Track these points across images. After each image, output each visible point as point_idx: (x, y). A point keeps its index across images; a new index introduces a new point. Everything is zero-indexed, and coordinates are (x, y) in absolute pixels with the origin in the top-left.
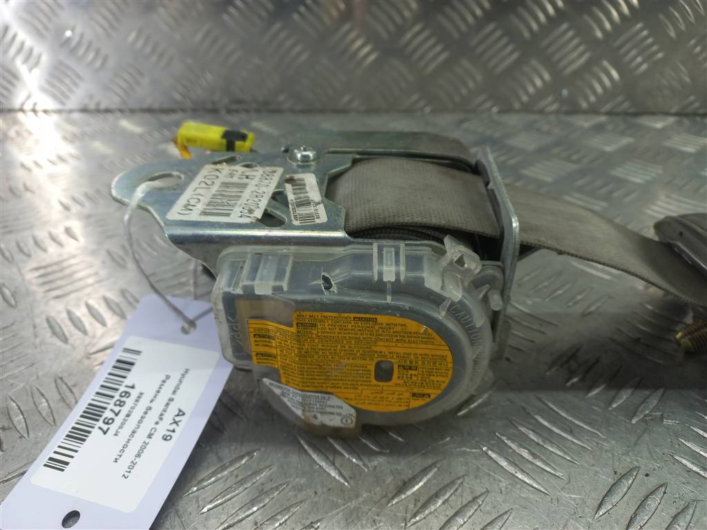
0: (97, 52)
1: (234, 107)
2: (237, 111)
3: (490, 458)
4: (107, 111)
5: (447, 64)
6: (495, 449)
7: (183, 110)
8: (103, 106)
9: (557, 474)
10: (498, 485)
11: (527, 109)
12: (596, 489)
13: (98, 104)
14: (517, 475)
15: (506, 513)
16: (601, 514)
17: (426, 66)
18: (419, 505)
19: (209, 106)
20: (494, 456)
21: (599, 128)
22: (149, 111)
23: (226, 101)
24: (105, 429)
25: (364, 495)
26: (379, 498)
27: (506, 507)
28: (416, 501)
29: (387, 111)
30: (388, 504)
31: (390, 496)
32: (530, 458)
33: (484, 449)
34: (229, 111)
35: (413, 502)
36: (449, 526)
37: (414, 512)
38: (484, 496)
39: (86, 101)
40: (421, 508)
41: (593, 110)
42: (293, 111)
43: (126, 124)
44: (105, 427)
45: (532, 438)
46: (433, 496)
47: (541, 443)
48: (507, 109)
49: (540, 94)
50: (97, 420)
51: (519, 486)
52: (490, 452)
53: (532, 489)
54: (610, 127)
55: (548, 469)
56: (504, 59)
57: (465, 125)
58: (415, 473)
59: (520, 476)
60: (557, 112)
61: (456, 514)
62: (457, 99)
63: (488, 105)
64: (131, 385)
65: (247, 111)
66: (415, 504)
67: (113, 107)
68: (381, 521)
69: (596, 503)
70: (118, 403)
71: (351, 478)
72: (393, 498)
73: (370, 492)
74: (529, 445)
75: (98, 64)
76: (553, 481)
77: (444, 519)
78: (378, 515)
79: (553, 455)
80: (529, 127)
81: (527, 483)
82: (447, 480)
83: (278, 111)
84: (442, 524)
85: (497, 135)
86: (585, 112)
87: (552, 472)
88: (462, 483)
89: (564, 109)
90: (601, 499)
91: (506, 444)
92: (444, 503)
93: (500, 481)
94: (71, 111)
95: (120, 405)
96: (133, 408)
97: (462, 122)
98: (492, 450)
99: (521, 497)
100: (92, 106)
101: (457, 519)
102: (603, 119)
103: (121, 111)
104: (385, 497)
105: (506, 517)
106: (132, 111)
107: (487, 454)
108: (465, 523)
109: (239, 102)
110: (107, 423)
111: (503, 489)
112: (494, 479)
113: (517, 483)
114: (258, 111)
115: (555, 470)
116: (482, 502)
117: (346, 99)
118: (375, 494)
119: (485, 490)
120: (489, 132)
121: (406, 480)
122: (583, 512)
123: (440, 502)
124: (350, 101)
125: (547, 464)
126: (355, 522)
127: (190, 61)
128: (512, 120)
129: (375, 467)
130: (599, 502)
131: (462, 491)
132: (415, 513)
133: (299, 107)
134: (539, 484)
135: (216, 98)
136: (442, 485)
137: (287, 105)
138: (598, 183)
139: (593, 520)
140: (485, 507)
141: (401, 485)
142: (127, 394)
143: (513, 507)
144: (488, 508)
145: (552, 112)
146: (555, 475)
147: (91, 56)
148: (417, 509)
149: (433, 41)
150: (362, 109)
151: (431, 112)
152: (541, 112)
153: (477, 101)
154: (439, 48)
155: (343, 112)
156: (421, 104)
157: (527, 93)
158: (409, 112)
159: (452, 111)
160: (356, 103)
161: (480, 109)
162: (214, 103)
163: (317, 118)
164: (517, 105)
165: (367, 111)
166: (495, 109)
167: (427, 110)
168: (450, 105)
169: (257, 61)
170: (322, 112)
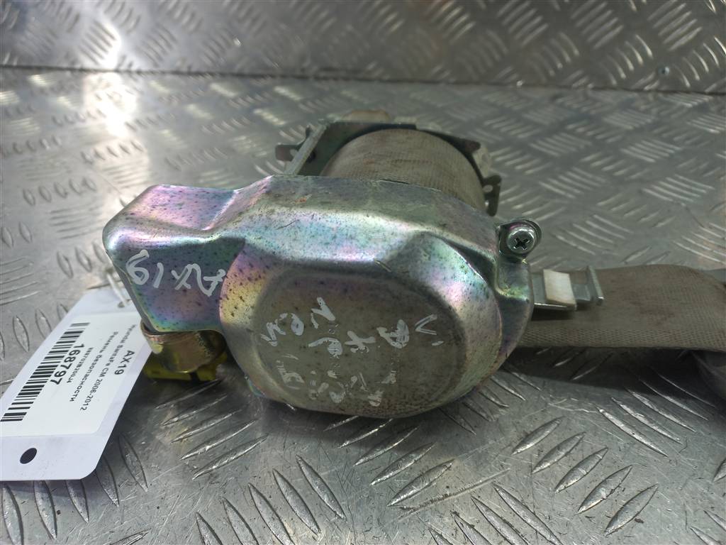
0: (193, 15)
1: (322, 74)
2: (325, 79)
3: (607, 419)
4: (198, 74)
5: (544, 37)
6: (611, 411)
7: (273, 76)
8: (194, 69)
9: (675, 439)
10: (617, 443)
11: (624, 86)
12: (714, 455)
13: (190, 67)
14: (634, 436)
15: (626, 468)
16: (720, 477)
17: (522, 38)
18: (542, 455)
19: (298, 73)
20: (610, 417)
21: (702, 109)
22: (240, 75)
23: (315, 68)
24: (58, 381)
25: (490, 443)
26: (505, 446)
27: (626, 463)
28: (540, 451)
29: (477, 83)
30: (513, 452)
31: (515, 445)
32: (646, 422)
33: (601, 411)
34: (317, 78)
35: (537, 453)
36: (573, 474)
37: (538, 461)
38: (604, 452)
39: (178, 64)
40: (545, 457)
41: (697, 90)
42: (380, 80)
43: (218, 88)
44: (57, 379)
45: (647, 404)
46: (555, 448)
47: (657, 410)
48: (606, 87)
49: (640, 72)
50: (49, 376)
51: (636, 446)
52: (607, 414)
53: (649, 449)
54: (713, 109)
55: (664, 433)
56: (607, 32)
57: (560, 101)
58: (537, 427)
59: (636, 436)
60: (657, 90)
61: (578, 466)
62: (552, 73)
63: (583, 81)
64: (80, 345)
65: (336, 79)
66: (539, 455)
67: (204, 70)
68: (508, 466)
69: (715, 468)
70: (68, 359)
71: (476, 427)
72: (518, 447)
73: (495, 440)
74: (645, 411)
75: (192, 27)
76: (671, 445)
77: (567, 469)
78: (505, 461)
79: (668, 421)
80: (626, 106)
81: (645, 444)
82: (568, 436)
83: (367, 80)
84: (566, 473)
85: (593, 112)
86: (687, 92)
87: (669, 436)
88: (581, 439)
89: (664, 88)
90: (719, 465)
91: (621, 407)
92: (566, 455)
93: (618, 440)
94: (163, 73)
95: (70, 361)
96: (83, 360)
97: (555, 98)
98: (608, 413)
99: (639, 456)
100: (184, 69)
101: (580, 469)
102: (706, 99)
103: (212, 74)
104: (509, 446)
105: (626, 472)
106: (223, 75)
107: (604, 416)
108: (587, 473)
109: (329, 69)
110: (59, 376)
111: (622, 448)
112: (612, 438)
113: (635, 444)
114: (346, 79)
115: (672, 435)
116: (603, 457)
117: (437, 69)
118: (500, 442)
119: (604, 447)
120: (585, 109)
121: (529, 433)
122: (702, 474)
123: (563, 453)
124: (441, 72)
125: (664, 430)
126: (484, 464)
127: (283, 26)
128: (608, 98)
129: (498, 420)
130: (718, 467)
131: (582, 446)
132: (540, 462)
133: (387, 77)
134: (657, 446)
135: (306, 64)
136: (563, 440)
137: (376, 74)
138: (704, 165)
139: (712, 481)
140: (605, 461)
141: (524, 437)
142: (77, 352)
143: (632, 463)
144: (608, 463)
145: (649, 91)
146: (672, 440)
147: (186, 19)
148: (540, 458)
149: (532, 12)
150: (452, 80)
151: (524, 85)
152: (640, 90)
153: (574, 76)
154: (538, 20)
155: (433, 82)
156: (514, 77)
157: (626, 70)
158: (500, 85)
159: (545, 86)
160: (447, 74)
161: (575, 85)
162: (303, 70)
163: (405, 88)
164: (614, 82)
165: (457, 83)
166: (590, 86)
167: (520, 83)
168: (544, 80)
169: (349, 28)
170: (411, 81)
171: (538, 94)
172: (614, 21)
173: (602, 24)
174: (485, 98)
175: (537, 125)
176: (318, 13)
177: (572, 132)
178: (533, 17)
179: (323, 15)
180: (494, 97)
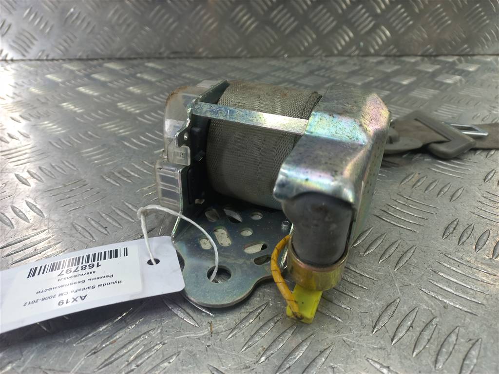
1: (172, 56)
2: (174, 58)
4: (54, 60)
8: (50, 57)
11: (341, 54)
17: (285, 30)
21: (381, 63)
23: (167, 53)
29: (263, 57)
34: (169, 58)
39: (39, 55)
41: (377, 54)
42: (207, 58)
48: (332, 55)
49: (349, 45)
54: (386, 62)
56: (328, 25)
57: (309, 62)
60: (358, 55)
62: (303, 48)
63: (320, 52)
65: (180, 58)
67: (57, 58)
75: (47, 30)
80: (343, 63)
83: (199, 58)
86: (373, 55)
89: (362, 53)
97: (306, 61)
100: (44, 58)
102: (382, 58)
114: (187, 58)
117: (239, 50)
124: (242, 51)
128: (335, 60)
133: (210, 56)
135: (162, 50)
137: (204, 55)
145: (355, 56)
147: (43, 25)
149: (288, 15)
150: (248, 56)
151: (288, 57)
152: (349, 56)
153: (314, 50)
154: (292, 19)
155: (237, 57)
156: (282, 52)
157: (341, 45)
158: (275, 57)
159: (300, 56)
160: (244, 53)
161: (316, 55)
162: (160, 54)
163: (223, 61)
164: (336, 52)
165: (252, 57)
166: (324, 55)
167: (286, 56)
168: (299, 53)
169: (187, 27)
170: (226, 57)
171: (297, 60)
172: (331, 19)
173: (326, 21)
174: (269, 63)
175: (299, 73)
176: (167, 20)
177: (318, 75)
178: (289, 18)
179: (171, 21)
180: (274, 62)
